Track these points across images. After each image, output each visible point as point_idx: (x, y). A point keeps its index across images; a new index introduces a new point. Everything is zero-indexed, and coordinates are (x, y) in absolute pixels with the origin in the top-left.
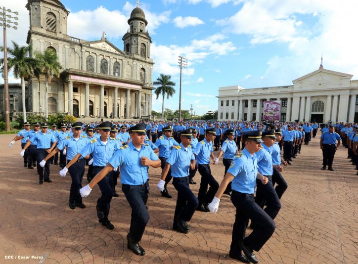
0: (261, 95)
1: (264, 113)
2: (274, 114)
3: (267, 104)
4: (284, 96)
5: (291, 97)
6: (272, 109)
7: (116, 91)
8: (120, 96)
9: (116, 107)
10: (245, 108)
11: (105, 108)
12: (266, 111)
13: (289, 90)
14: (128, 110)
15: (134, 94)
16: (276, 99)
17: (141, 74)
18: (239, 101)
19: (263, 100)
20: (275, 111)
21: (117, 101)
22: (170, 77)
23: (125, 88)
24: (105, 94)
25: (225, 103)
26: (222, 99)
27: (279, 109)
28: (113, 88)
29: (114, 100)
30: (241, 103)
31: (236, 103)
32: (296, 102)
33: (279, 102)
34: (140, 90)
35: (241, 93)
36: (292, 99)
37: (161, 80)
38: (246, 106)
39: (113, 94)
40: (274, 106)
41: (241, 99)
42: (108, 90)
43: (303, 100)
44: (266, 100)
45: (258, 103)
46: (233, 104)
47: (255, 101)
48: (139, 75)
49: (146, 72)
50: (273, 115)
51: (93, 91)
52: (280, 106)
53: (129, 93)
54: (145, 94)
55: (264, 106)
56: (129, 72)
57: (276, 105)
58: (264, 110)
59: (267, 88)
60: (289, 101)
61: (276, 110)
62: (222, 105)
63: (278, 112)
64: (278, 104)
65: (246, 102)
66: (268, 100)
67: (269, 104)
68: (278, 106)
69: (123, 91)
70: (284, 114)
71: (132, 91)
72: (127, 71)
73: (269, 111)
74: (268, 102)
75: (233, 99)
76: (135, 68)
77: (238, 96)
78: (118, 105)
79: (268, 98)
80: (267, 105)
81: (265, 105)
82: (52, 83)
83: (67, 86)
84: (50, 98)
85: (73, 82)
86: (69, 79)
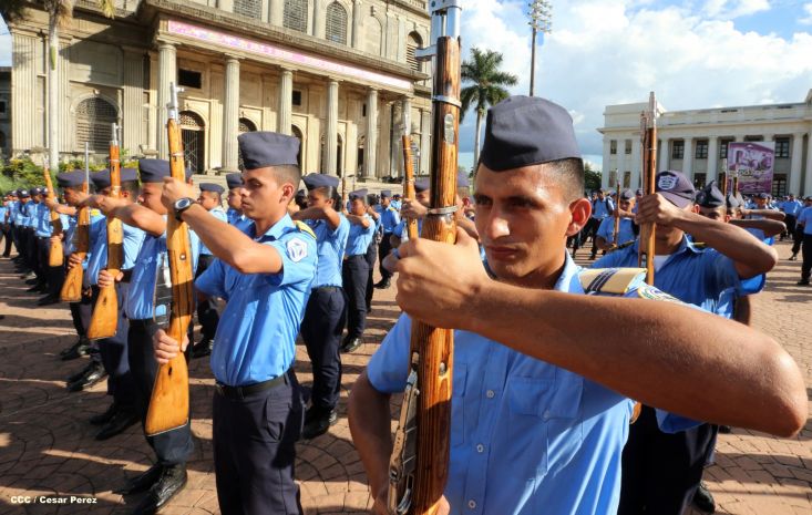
0: (720, 124)
1: (728, 172)
2: (756, 177)
3: (737, 149)
4: (783, 131)
5: (804, 131)
6: (751, 164)
7: (335, 92)
8: (345, 113)
9: (334, 145)
10: (676, 161)
12: (734, 168)
13: (799, 113)
14: (372, 154)
15: (388, 106)
16: (760, 138)
17: (409, 51)
19: (725, 142)
20: (759, 168)
21: (336, 126)
22: (499, 59)
23: (365, 83)
24: (296, 99)
25: (621, 148)
26: (613, 137)
27: (771, 163)
28: (325, 81)
29: (325, 122)
30: (665, 146)
33: (771, 145)
34: (408, 94)
35: (666, 122)
36: (806, 137)
37: (470, 67)
38: (677, 155)
39: (322, 102)
40: (758, 157)
41: (666, 136)
42: (309, 90)
44: (732, 139)
45: (713, 148)
47: (702, 143)
48: (403, 52)
49: (424, 46)
50: (754, 180)
51: (256, 88)
52: (772, 156)
53: (374, 101)
54: (421, 110)
55: (729, 155)
56: (374, 41)
57: (762, 153)
59: (734, 110)
60: (797, 145)
61: (763, 166)
62: (614, 151)
63: (767, 172)
64: (767, 150)
65: (677, 144)
66: (739, 140)
67: (741, 149)
68: (768, 155)
69: (355, 95)
70: (781, 178)
71: (384, 96)
72: (367, 36)
73: (741, 168)
74: (740, 145)
76: (392, 30)
78: (339, 140)
79: (740, 134)
80: (738, 152)
81: (733, 152)
82: (102, 47)
83: (158, 60)
84: (89, 100)
85: (176, 45)
86: (160, 31)
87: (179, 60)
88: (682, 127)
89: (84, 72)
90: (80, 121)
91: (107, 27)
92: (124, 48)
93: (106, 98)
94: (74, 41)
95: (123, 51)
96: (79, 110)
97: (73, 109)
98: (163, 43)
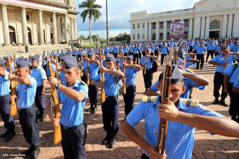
0: (167, 17)
1: (170, 32)
2: (179, 33)
3: (173, 24)
4: (186, 18)
5: (193, 17)
6: (177, 29)
7: (41, 14)
8: (45, 22)
9: (42, 33)
10: (154, 30)
11: (30, 34)
12: (172, 31)
13: (191, 11)
14: (55, 35)
15: (59, 18)
16: (179, 21)
18: (148, 24)
19: (169, 22)
20: (179, 30)
21: (43, 26)
23: (51, 11)
24: (28, 18)
25: (136, 26)
26: (134, 23)
27: (183, 28)
28: (37, 11)
29: (39, 25)
30: (150, 25)
31: (146, 25)
32: (197, 22)
33: (183, 22)
34: (66, 14)
35: (150, 17)
36: (193, 19)
37: (86, 3)
38: (154, 28)
39: (37, 19)
40: (179, 27)
41: (150, 22)
42: (31, 14)
43: (203, 19)
44: (171, 21)
45: (165, 25)
46: (144, 27)
47: (161, 23)
50: (178, 34)
51: (13, 15)
52: (183, 26)
53: (54, 17)
54: (70, 19)
55: (170, 27)
57: (180, 25)
58: (170, 30)
59: (171, 12)
60: (191, 21)
61: (180, 29)
62: (134, 28)
63: (182, 31)
64: (182, 24)
65: (154, 24)
66: (173, 21)
67: (174, 24)
69: (48, 15)
70: (186, 33)
71: (58, 15)
73: (174, 30)
74: (173, 23)
75: (143, 22)
77: (148, 20)
78: (44, 31)
80: (173, 25)
81: (171, 25)
88: (155, 18)
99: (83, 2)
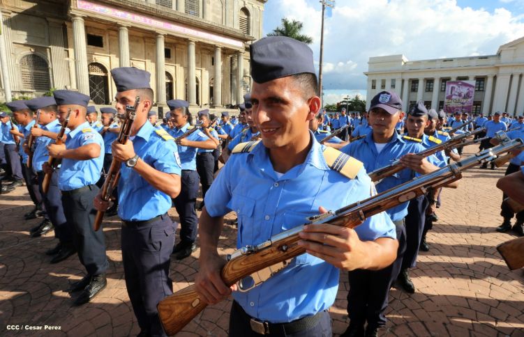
0: (442, 69)
1: (446, 100)
2: (463, 103)
3: (451, 85)
4: (481, 73)
5: (495, 74)
6: (460, 95)
7: (193, 48)
8: (200, 63)
9: (193, 84)
10: (413, 94)
11: (170, 87)
12: (449, 98)
13: (492, 62)
14: (219, 90)
15: (229, 58)
16: (466, 78)
17: (241, 20)
18: (403, 81)
19: (445, 81)
20: (465, 98)
21: (195, 72)
23: (212, 43)
24: (168, 54)
25: (378, 85)
26: (374, 78)
27: (473, 95)
28: (186, 41)
29: (187, 69)
30: (406, 84)
31: (398, 84)
32: (502, 83)
33: (473, 82)
34: (241, 50)
35: (407, 68)
36: (495, 78)
37: (282, 31)
38: (414, 89)
39: (185, 57)
40: (464, 90)
41: (407, 77)
42: (175, 47)
43: (516, 79)
44: (449, 79)
45: (436, 85)
46: (393, 86)
47: (430, 82)
48: (237, 22)
49: (251, 18)
50: (461, 105)
51: (140, 47)
52: (473, 90)
53: (219, 54)
55: (447, 89)
56: (218, 14)
57: (467, 88)
58: (446, 96)
59: (451, 60)
60: (489, 82)
61: (467, 96)
62: (374, 87)
63: (469, 100)
64: (470, 86)
65: (414, 82)
66: (453, 79)
67: (454, 86)
68: (471, 89)
69: (206, 50)
70: (478, 104)
71: (226, 51)
72: (213, 11)
73: (454, 97)
74: (454, 83)
75: (393, 77)
76: (229, 6)
77: (402, 73)
78: (197, 81)
79: (453, 76)
80: (453, 88)
81: (449, 88)
82: (33, 19)
83: (72, 27)
84: (27, 56)
85: (83, 17)
86: (72, 7)
87: (86, 27)
88: (417, 71)
89: (22, 36)
90: (23, 70)
91: (35, 4)
92: (48, 19)
93: (39, 54)
94: (13, 15)
95: (48, 22)
96: (21, 62)
97: (17, 62)
98: (74, 16)
99: (275, 29)
